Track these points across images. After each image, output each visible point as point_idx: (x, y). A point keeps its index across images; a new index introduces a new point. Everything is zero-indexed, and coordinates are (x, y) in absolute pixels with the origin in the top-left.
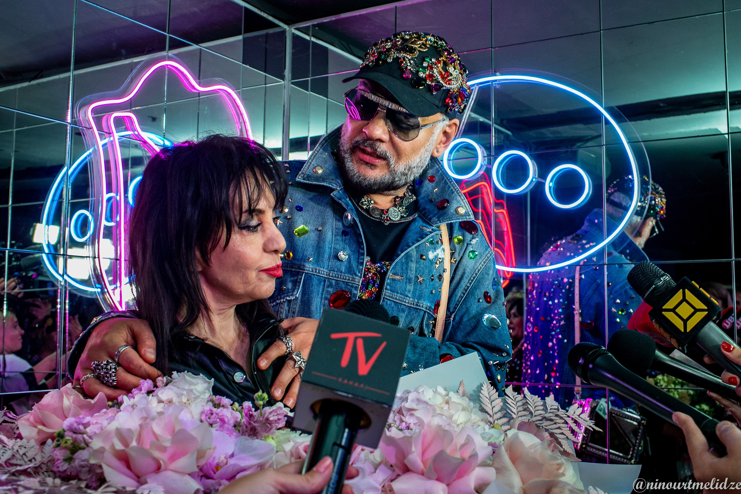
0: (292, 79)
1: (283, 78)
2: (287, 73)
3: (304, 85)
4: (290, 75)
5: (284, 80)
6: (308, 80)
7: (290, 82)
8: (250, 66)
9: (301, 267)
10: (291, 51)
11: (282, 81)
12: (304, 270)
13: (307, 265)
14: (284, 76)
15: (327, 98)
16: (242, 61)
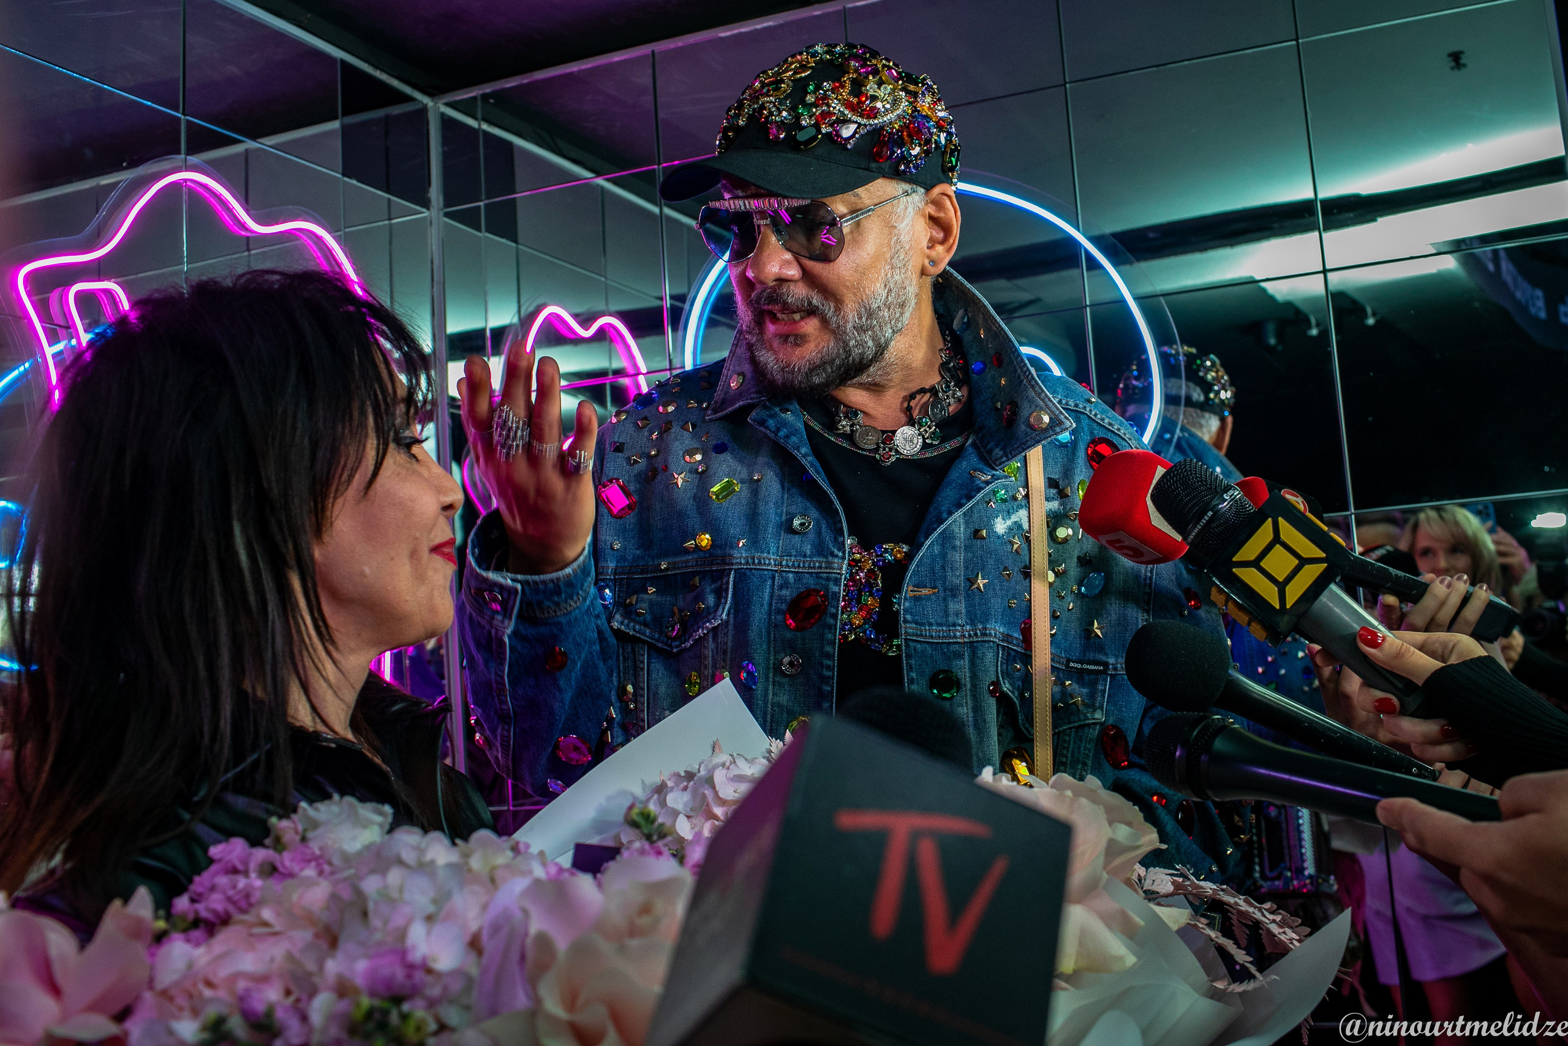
0: (447, 205)
1: (426, 204)
2: (435, 192)
3: (470, 219)
4: (441, 198)
5: (428, 209)
6: (479, 207)
7: (441, 213)
8: (359, 181)
9: (726, 560)
10: (440, 149)
11: (424, 210)
12: (732, 564)
13: (736, 554)
14: (429, 200)
15: (516, 241)
16: (340, 170)
